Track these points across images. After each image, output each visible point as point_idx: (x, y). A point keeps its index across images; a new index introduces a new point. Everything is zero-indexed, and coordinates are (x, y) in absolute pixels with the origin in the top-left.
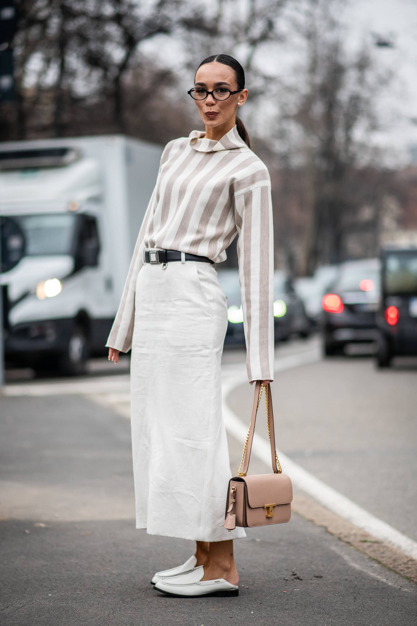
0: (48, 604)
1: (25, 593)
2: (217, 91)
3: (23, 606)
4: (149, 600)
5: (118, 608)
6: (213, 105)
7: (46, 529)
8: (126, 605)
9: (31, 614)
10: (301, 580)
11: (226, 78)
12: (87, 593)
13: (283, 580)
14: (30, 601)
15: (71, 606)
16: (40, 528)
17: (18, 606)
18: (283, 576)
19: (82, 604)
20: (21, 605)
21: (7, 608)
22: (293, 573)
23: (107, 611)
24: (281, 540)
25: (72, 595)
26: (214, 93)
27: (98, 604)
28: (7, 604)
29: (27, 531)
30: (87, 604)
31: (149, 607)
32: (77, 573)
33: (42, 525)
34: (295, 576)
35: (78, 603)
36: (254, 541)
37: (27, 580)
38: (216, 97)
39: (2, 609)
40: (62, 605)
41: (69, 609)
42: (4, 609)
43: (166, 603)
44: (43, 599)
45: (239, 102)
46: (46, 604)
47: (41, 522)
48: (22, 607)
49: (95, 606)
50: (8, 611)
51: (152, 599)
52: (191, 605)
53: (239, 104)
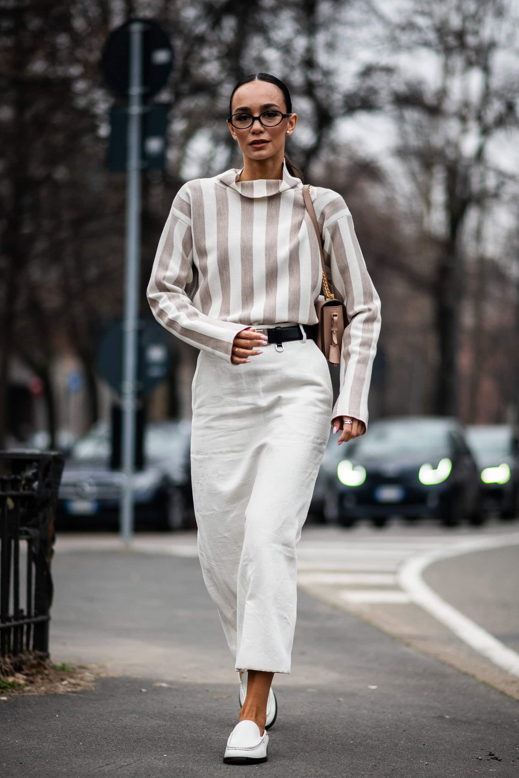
0: (161, 764)
1: (133, 752)
2: (264, 116)
3: (129, 765)
4: (295, 768)
5: (253, 774)
6: (261, 132)
7: (169, 689)
8: (264, 771)
9: (138, 773)
10: (500, 760)
11: (274, 98)
12: (214, 756)
13: (476, 759)
14: (139, 760)
15: (191, 768)
16: (161, 687)
17: (123, 764)
18: (476, 756)
19: (206, 767)
20: (126, 764)
21: (107, 765)
22: (491, 753)
23: (237, 776)
24: (477, 719)
25: (194, 757)
26: (261, 118)
27: (227, 768)
28: (108, 762)
29: (144, 690)
30: (213, 767)
31: (293, 775)
32: (204, 736)
33: (164, 685)
34: (493, 757)
35: (201, 765)
36: (442, 717)
37: (138, 739)
38: (264, 124)
39: (101, 766)
40: (180, 766)
41: (188, 771)
42: (103, 767)
43: (317, 772)
44: (155, 759)
45: (288, 130)
46: (159, 765)
47: (163, 681)
48: (127, 765)
49: (222, 770)
50: (108, 768)
51: (298, 767)
52: (350, 776)
53: (288, 132)
